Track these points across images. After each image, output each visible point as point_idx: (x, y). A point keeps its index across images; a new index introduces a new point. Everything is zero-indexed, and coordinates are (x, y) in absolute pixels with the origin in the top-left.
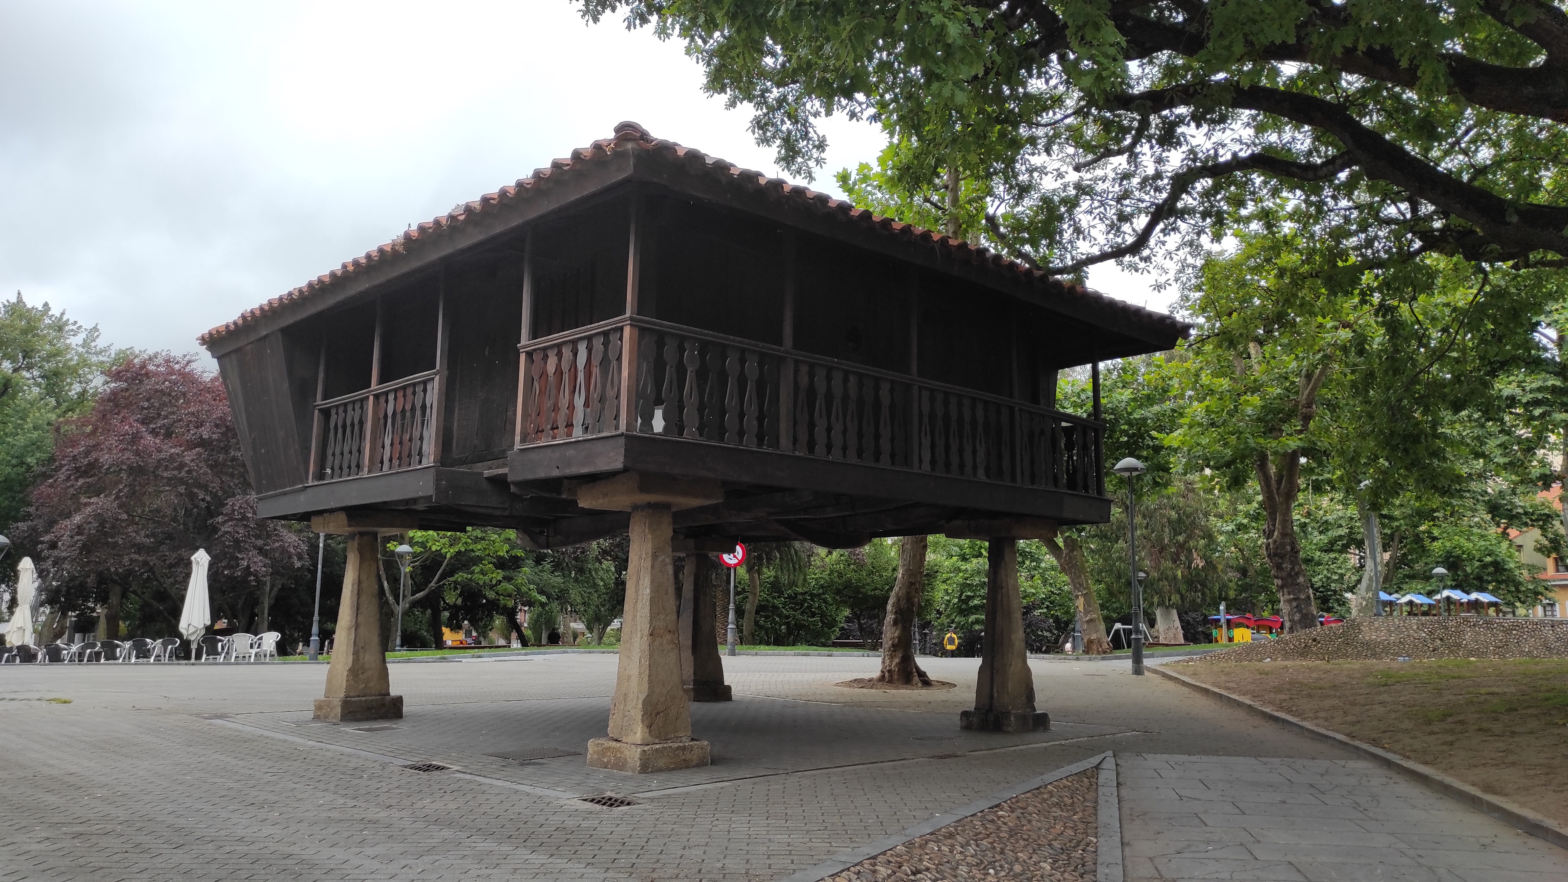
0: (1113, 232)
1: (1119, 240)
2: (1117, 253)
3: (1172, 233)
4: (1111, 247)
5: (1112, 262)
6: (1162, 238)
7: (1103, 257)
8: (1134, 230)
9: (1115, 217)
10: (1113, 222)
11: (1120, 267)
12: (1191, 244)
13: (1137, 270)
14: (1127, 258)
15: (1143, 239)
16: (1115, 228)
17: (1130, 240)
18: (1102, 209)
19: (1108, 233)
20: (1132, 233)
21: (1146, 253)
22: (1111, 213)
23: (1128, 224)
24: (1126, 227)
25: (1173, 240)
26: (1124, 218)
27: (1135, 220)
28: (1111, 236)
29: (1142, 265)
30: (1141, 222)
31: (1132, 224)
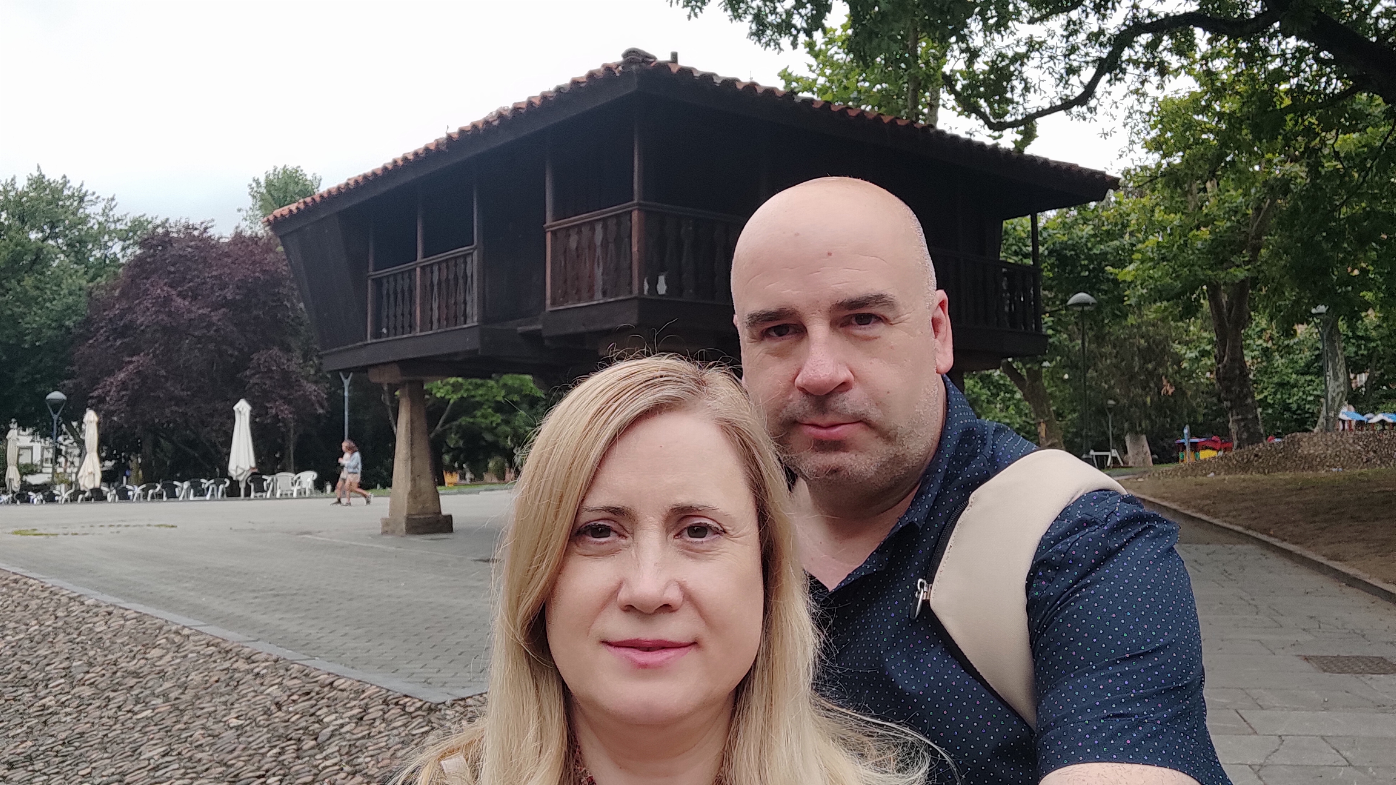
0: (1062, 84)
1: (1068, 92)
2: (1067, 105)
3: (1118, 83)
4: (1061, 99)
5: (1062, 113)
6: (1109, 89)
7: (1053, 109)
8: (1081, 82)
9: (1063, 71)
10: (1062, 76)
11: (1069, 117)
12: (1136, 92)
13: (1085, 119)
14: (1075, 109)
15: (1089, 90)
16: (1063, 80)
17: (1079, 91)
18: (1051, 64)
19: (1058, 85)
20: (1079, 85)
21: (1093, 103)
22: (1060, 67)
23: (1076, 76)
24: (1074, 79)
25: (1119, 89)
26: (1072, 71)
27: (1082, 73)
28: (1060, 88)
29: (1088, 115)
30: (1088, 74)
31: (1079, 76)
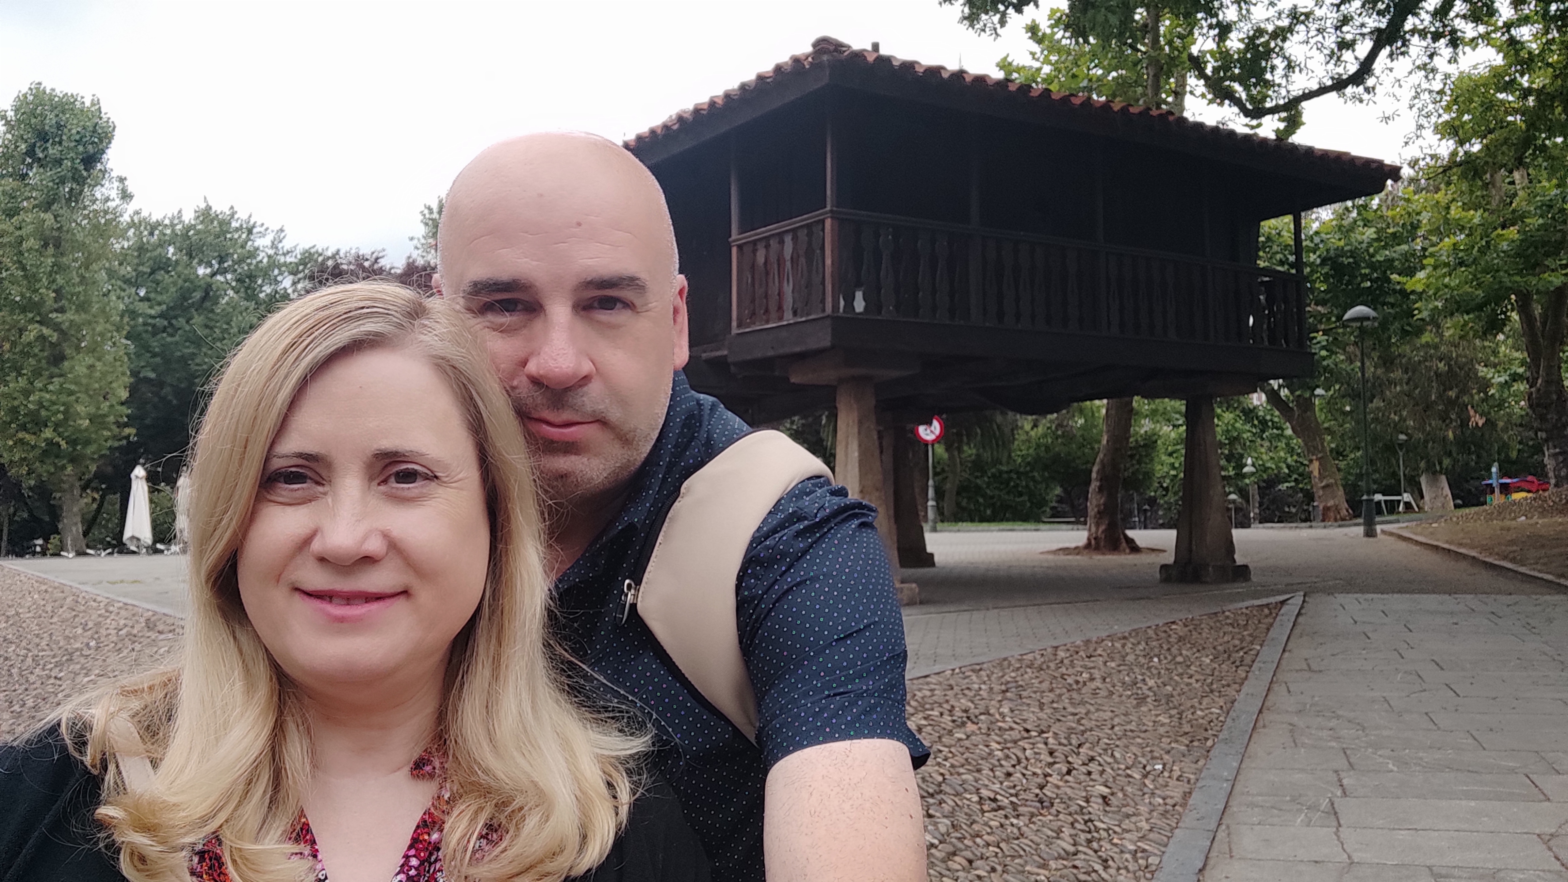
0: (1333, 62)
1: (1340, 70)
2: (1339, 85)
3: (1400, 57)
4: (1332, 78)
5: (1333, 95)
6: (1390, 65)
7: (1323, 90)
8: (1356, 58)
9: (1333, 46)
10: (1333, 52)
11: (1342, 100)
12: (1424, 67)
13: (1361, 101)
14: (1350, 90)
15: (1366, 67)
16: (1334, 56)
17: (1353, 68)
18: (1320, 38)
19: (1328, 63)
20: (1354, 61)
21: (1370, 82)
22: (1331, 41)
23: (1350, 52)
24: (1347, 55)
25: (1403, 64)
26: (1345, 45)
27: (1357, 47)
28: (1331, 66)
29: (1366, 97)
30: (1364, 48)
31: (1354, 51)
